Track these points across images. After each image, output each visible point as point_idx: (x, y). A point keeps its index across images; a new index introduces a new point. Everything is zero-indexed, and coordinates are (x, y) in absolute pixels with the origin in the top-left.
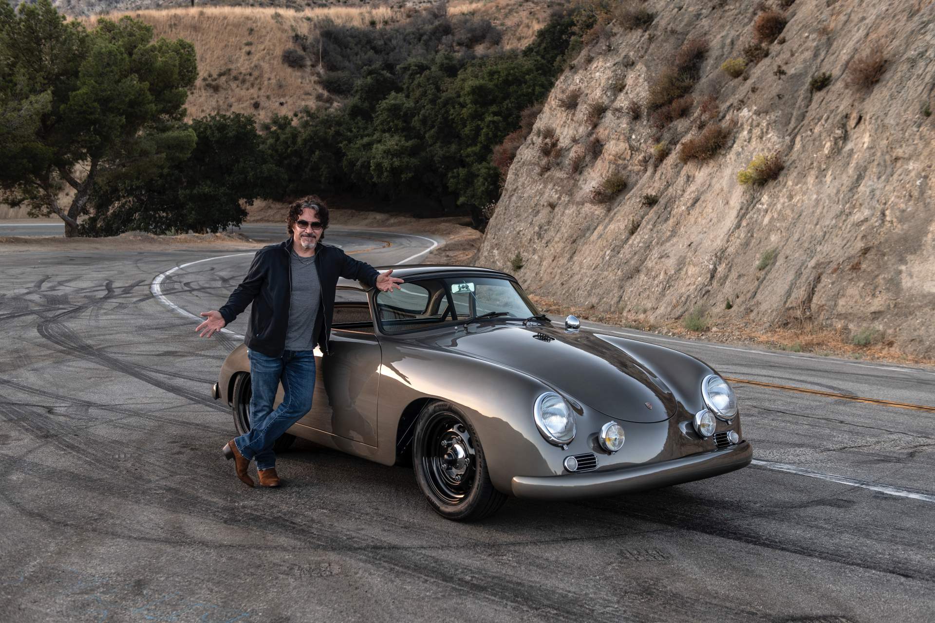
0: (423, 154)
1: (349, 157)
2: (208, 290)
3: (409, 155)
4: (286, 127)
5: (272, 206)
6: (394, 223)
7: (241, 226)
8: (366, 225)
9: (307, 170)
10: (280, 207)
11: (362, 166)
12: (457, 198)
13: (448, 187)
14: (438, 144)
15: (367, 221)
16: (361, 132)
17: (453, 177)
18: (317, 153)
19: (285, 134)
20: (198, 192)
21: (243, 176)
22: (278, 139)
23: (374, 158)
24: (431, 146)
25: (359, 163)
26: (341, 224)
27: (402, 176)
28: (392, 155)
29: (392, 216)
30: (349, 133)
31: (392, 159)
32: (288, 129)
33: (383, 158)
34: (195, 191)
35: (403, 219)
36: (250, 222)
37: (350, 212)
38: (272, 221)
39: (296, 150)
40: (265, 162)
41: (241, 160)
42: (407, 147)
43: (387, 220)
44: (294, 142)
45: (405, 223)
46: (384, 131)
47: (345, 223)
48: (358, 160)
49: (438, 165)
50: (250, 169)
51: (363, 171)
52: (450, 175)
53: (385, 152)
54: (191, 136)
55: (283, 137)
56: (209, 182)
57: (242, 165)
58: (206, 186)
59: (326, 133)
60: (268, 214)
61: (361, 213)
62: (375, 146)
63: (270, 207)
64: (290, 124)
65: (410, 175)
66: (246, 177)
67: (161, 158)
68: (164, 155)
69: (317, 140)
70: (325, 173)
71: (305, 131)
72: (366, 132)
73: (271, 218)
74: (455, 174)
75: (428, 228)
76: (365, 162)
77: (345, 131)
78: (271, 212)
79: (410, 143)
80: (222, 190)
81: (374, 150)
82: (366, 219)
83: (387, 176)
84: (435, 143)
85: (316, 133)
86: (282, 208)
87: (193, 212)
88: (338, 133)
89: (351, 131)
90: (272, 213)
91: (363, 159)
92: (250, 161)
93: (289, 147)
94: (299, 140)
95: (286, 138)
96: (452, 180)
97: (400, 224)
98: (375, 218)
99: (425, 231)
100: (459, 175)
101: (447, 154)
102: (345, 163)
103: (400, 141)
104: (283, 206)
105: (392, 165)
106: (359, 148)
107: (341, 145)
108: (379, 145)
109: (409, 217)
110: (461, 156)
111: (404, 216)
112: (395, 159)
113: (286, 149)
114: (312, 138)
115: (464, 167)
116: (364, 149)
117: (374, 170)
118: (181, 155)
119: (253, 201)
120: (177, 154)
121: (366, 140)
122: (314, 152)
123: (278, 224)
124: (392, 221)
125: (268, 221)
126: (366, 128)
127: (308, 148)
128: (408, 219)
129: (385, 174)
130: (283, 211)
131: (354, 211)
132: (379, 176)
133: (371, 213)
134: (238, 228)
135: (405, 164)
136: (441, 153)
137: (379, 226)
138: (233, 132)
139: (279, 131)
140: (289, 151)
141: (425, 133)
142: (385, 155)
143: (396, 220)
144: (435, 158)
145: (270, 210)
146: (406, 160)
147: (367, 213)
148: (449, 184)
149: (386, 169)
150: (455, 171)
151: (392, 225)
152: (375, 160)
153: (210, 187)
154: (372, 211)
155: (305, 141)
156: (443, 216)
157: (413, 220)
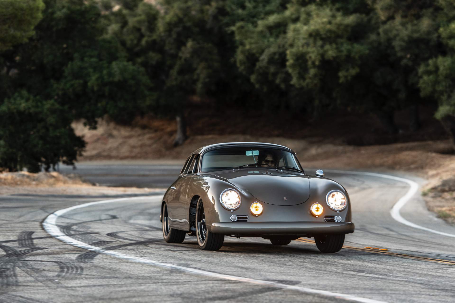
0: (373, 37)
1: (248, 47)
4: (136, 6)
5: (115, 133)
7: (76, 164)
9: (174, 72)
10: (127, 134)
11: (271, 61)
13: (418, 90)
14: (398, 19)
16: (260, 8)
17: (428, 73)
18: (190, 44)
19: (135, 16)
21: (81, 81)
22: (125, 24)
23: (292, 46)
24: (384, 23)
25: (264, 57)
27: (341, 74)
28: (322, 39)
29: (312, 143)
30: (240, 11)
31: (322, 47)
32: (140, 9)
33: (308, 44)
34: (4, 108)
35: (330, 148)
36: (91, 158)
38: (117, 158)
39: (154, 42)
40: (113, 57)
41: (76, 55)
42: (347, 26)
43: (305, 149)
44: (151, 28)
45: (336, 154)
46: (304, 2)
48: (262, 51)
49: (399, 54)
50: (91, 70)
51: (272, 69)
52: (421, 69)
53: (310, 35)
55: (132, 21)
56: (24, 93)
57: (77, 63)
58: (22, 98)
59: (202, 11)
60: (108, 146)
62: (292, 27)
63: (111, 136)
65: (353, 71)
66: (86, 83)
69: (188, 24)
70: (202, 76)
71: (166, 13)
72: (268, 8)
73: (114, 153)
74: (431, 68)
75: (378, 161)
76: (274, 54)
77: (234, 7)
78: (112, 143)
79: (351, 19)
80: (48, 105)
81: (290, 34)
83: (315, 75)
84: (391, 18)
85: (186, 11)
86: (130, 137)
88: (222, 11)
89: (243, 7)
90: (115, 145)
91: (272, 49)
92: (91, 57)
93: (142, 36)
94: (161, 26)
95: (139, 22)
96: (425, 78)
99: (382, 165)
100: (437, 68)
101: (416, 35)
102: (239, 56)
103: (334, 16)
104: (133, 133)
105: (323, 55)
106: (262, 32)
107: (233, 28)
108: (298, 25)
109: (341, 145)
110: (439, 37)
111: (335, 144)
112: (327, 47)
113: (140, 40)
114: (180, 21)
115: (444, 54)
116: (271, 34)
117: (293, 66)
119: (96, 123)
121: (273, 19)
122: (184, 44)
124: (314, 151)
125: (109, 157)
127: (174, 36)
128: (340, 148)
129: (312, 71)
130: (133, 141)
132: (302, 77)
134: (70, 167)
135: (345, 53)
136: (405, 33)
139: (125, 12)
140: (144, 42)
142: (311, 41)
144: (396, 43)
145: (111, 140)
146: (345, 47)
147: (270, 140)
148: (421, 84)
149: (313, 63)
150: (431, 62)
152: (294, 50)
153: (27, 100)
155: (170, 27)
157: (351, 148)
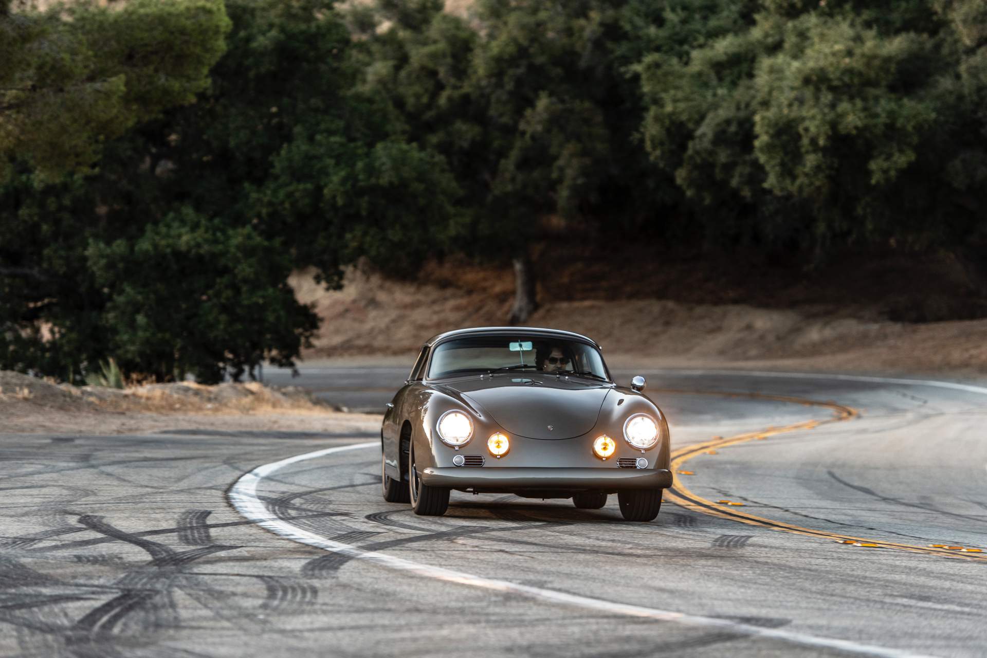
0: (946, 83)
1: (669, 108)
3: (892, 88)
4: (427, 21)
5: (382, 296)
6: (824, 342)
7: (299, 364)
8: (722, 353)
9: (508, 165)
10: (408, 299)
11: (720, 138)
15: (719, 340)
16: (697, 25)
18: (543, 102)
19: (425, 43)
20: (155, 246)
21: (309, 186)
22: (403, 60)
23: (765, 104)
24: (971, 51)
25: (706, 130)
26: (628, 351)
27: (873, 165)
28: (832, 89)
29: (811, 317)
30: (652, 30)
31: (833, 106)
32: (435, 28)
33: (801, 101)
34: (144, 245)
35: (850, 327)
36: (331, 352)
37: (655, 307)
38: (385, 351)
39: (466, 98)
40: (377, 134)
41: (298, 129)
42: (888, 60)
43: (797, 330)
44: (460, 69)
45: (863, 341)
46: (793, 10)
48: (702, 117)
50: (330, 162)
51: (723, 156)
53: (807, 81)
55: (418, 55)
56: (188, 211)
57: (301, 146)
58: (183, 222)
59: (569, 32)
60: (368, 326)
61: (699, 310)
62: (765, 62)
63: (373, 303)
65: (902, 159)
66: (319, 189)
67: (108, 95)
68: (118, 83)
69: (540, 60)
70: (570, 173)
71: (491, 36)
72: (713, 23)
73: (380, 341)
75: (957, 355)
76: (728, 122)
77: (639, 22)
78: (375, 320)
79: (897, 45)
80: (238, 237)
81: (762, 79)
82: (718, 330)
83: (818, 168)
85: (535, 32)
86: (414, 306)
87: (141, 319)
88: (612, 31)
89: (659, 21)
90: (383, 322)
91: (723, 113)
92: (331, 133)
93: (440, 87)
94: (480, 64)
95: (433, 56)
97: (843, 344)
98: (749, 327)
99: (965, 365)
102: (651, 129)
103: (858, 39)
104: (420, 297)
105: (834, 125)
106: (700, 74)
107: (637, 68)
108: (780, 59)
109: (875, 321)
111: (860, 319)
112: (844, 106)
113: (434, 95)
114: (522, 52)
116: (720, 79)
117: (769, 148)
118: (176, 85)
119: (341, 275)
120: (162, 80)
121: (723, 46)
122: (531, 103)
124: (814, 334)
125: (369, 350)
127: (509, 86)
128: (874, 328)
129: (811, 160)
130: (420, 315)
131: (671, 304)
132: (788, 172)
133: (734, 309)
134: (288, 371)
135: (883, 119)
137: (768, 352)
138: (274, 33)
139: (402, 34)
140: (443, 100)
142: (808, 93)
143: (828, 333)
145: (373, 314)
146: (885, 105)
147: (719, 310)
149: (814, 141)
151: (815, 350)
152: (771, 113)
153: (195, 227)
154: (735, 302)
155: (500, 65)
157: (897, 327)
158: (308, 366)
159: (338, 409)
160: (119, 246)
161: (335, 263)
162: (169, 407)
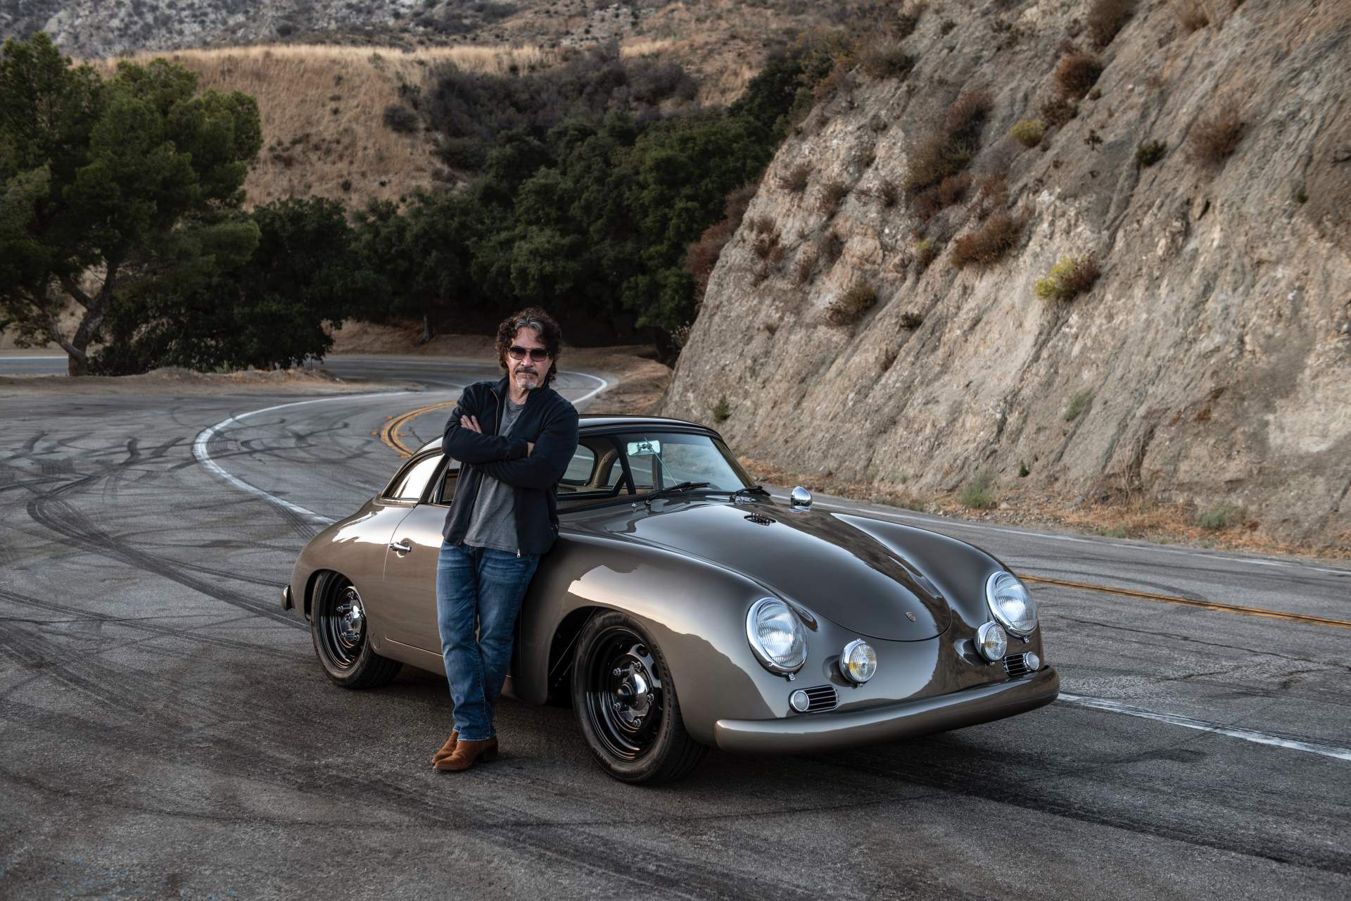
0: (586, 256)
1: (480, 260)
2: (276, 452)
3: (566, 257)
4: (389, 217)
5: (369, 330)
7: (324, 359)
9: (420, 279)
10: (380, 331)
11: (499, 272)
12: (636, 320)
13: (622, 303)
14: (608, 242)
16: (497, 224)
17: (629, 288)
18: (434, 254)
19: (387, 227)
20: (262, 310)
21: (327, 287)
22: (377, 234)
23: (516, 261)
24: (597, 243)
25: (494, 269)
27: (557, 287)
28: (541, 256)
30: (479, 226)
31: (541, 263)
32: (392, 220)
33: (529, 261)
34: (257, 310)
36: (337, 353)
37: (480, 338)
38: (370, 352)
39: (403, 250)
40: (358, 267)
41: (324, 264)
42: (564, 245)
44: (401, 237)
46: (530, 223)
47: (474, 354)
48: (493, 264)
49: (608, 272)
50: (337, 278)
51: (500, 281)
52: (625, 285)
53: (531, 252)
54: (251, 230)
55: (384, 231)
56: (277, 296)
57: (325, 271)
58: (274, 301)
59: (446, 225)
60: (363, 342)
62: (517, 244)
63: (366, 332)
64: (394, 212)
65: (568, 285)
66: (332, 289)
67: (208, 262)
68: (213, 258)
69: (433, 236)
70: (445, 283)
71: (414, 225)
72: (504, 225)
73: (368, 348)
74: (632, 285)
75: (593, 362)
76: (502, 267)
77: (474, 222)
78: (366, 339)
79: (567, 240)
80: (297, 307)
81: (515, 250)
83: (535, 287)
84: (603, 239)
85: (432, 225)
86: (383, 334)
87: (255, 340)
88: (463, 226)
89: (483, 223)
90: (369, 341)
91: (501, 263)
92: (337, 266)
93: (394, 245)
94: (408, 236)
95: (390, 233)
96: (627, 293)
100: (637, 285)
101: (621, 256)
102: (473, 268)
103: (553, 237)
104: (385, 331)
105: (541, 270)
106: (494, 247)
107: (468, 243)
108: (523, 243)
110: (640, 257)
112: (546, 263)
113: (390, 249)
114: (426, 232)
115: (644, 273)
116: (502, 249)
117: (516, 278)
118: (237, 258)
119: (341, 324)
120: (232, 256)
121: (504, 235)
122: (429, 253)
123: (377, 357)
125: (363, 352)
126: (503, 219)
127: (421, 246)
129: (532, 284)
130: (386, 338)
132: (523, 288)
134: (318, 362)
135: (560, 269)
136: (611, 254)
138: (313, 225)
139: (379, 223)
140: (393, 251)
141: (589, 225)
142: (531, 257)
144: (604, 262)
145: (366, 336)
146: (561, 264)
148: (624, 299)
149: (533, 277)
150: (632, 279)
152: (517, 265)
153: (279, 303)
155: (417, 238)
156: (614, 344)
157: (572, 349)
158: (328, 358)
159: (333, 380)
160: (247, 310)
161: (339, 319)
162: (244, 381)
